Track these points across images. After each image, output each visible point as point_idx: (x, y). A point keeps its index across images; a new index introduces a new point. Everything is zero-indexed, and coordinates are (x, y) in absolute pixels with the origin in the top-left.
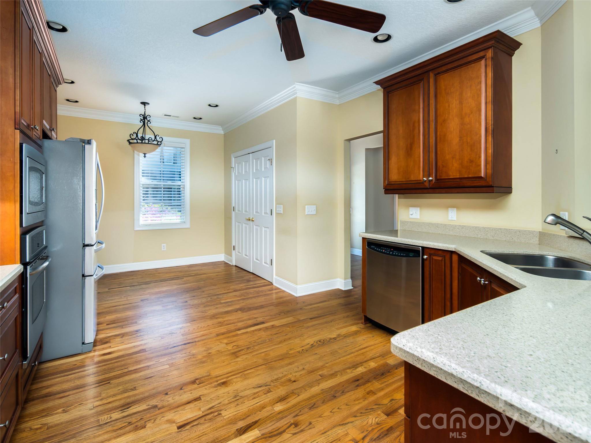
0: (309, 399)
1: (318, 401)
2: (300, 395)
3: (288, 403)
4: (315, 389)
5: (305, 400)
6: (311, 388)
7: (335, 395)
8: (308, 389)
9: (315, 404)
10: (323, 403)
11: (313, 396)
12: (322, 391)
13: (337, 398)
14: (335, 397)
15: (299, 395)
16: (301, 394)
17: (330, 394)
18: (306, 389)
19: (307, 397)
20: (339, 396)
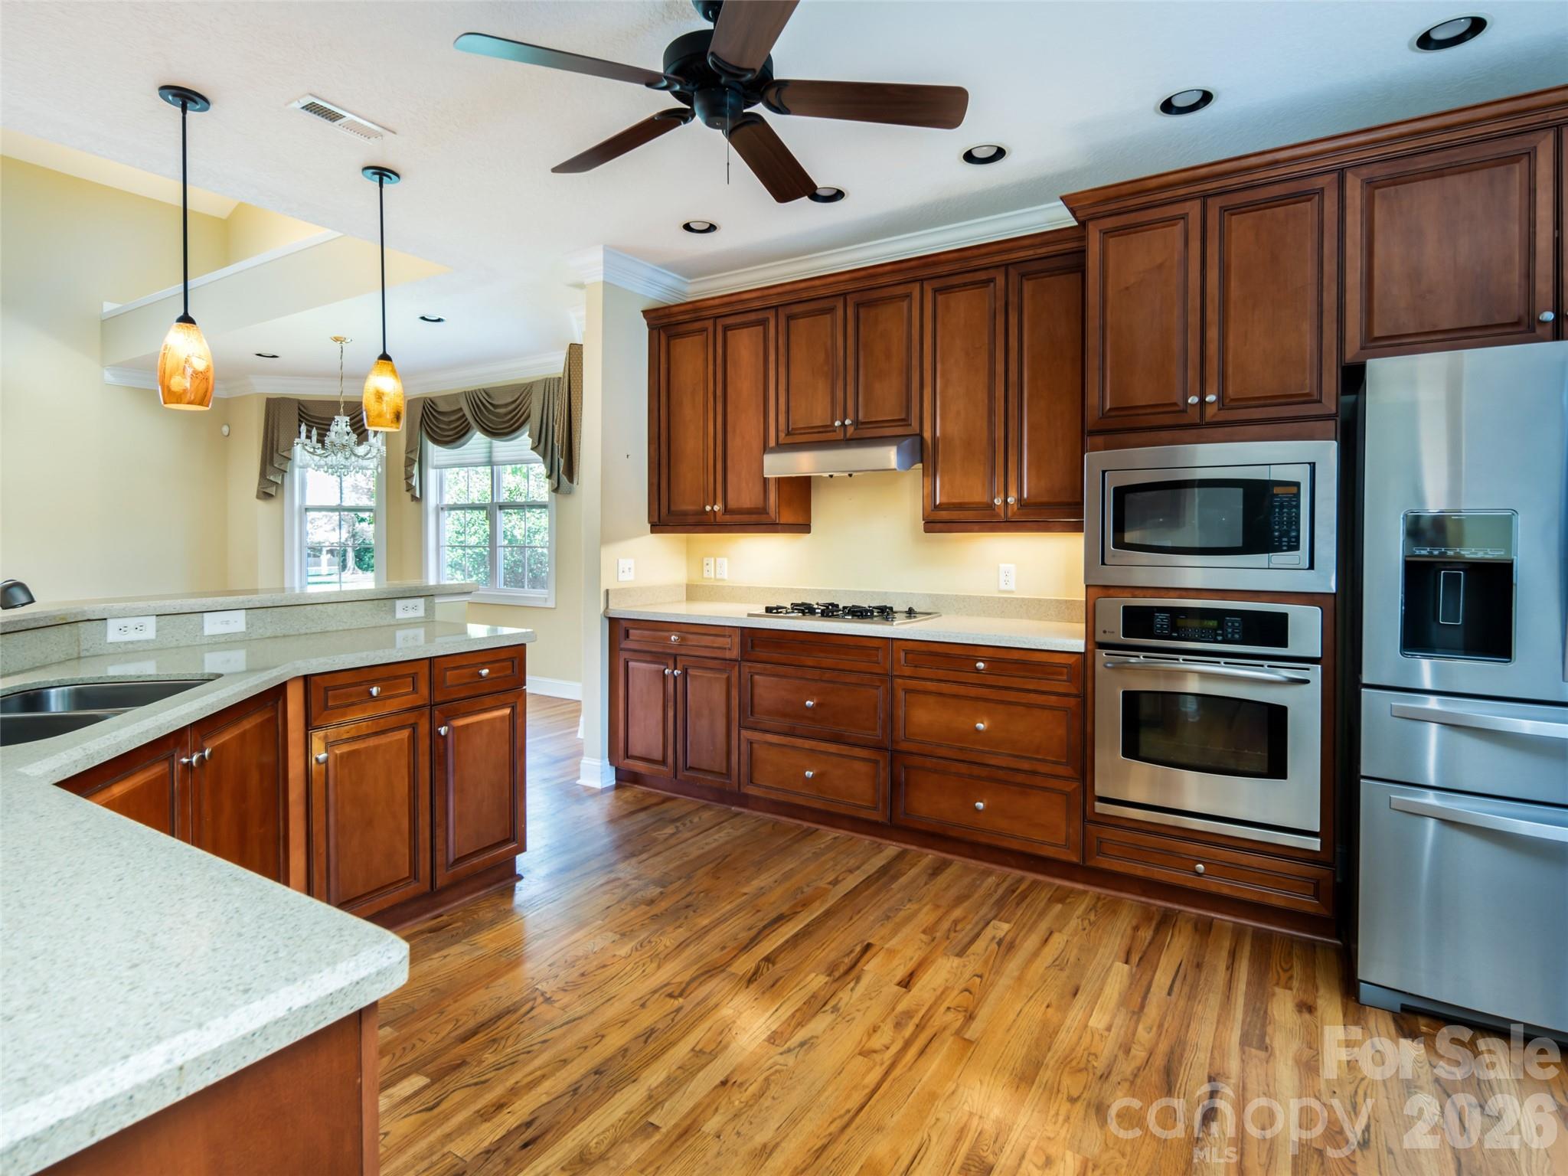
0: (664, 1050)
1: (640, 1050)
2: (688, 1053)
3: (710, 1028)
4: (655, 1077)
5: (673, 1044)
6: (668, 1077)
7: (597, 1076)
8: (674, 1072)
9: (646, 1042)
10: (626, 1050)
11: (656, 1057)
12: (634, 1078)
13: (592, 1069)
14: (597, 1072)
15: (693, 1050)
16: (689, 1056)
17: (611, 1075)
18: (680, 1071)
19: (672, 1052)
20: (585, 1077)
